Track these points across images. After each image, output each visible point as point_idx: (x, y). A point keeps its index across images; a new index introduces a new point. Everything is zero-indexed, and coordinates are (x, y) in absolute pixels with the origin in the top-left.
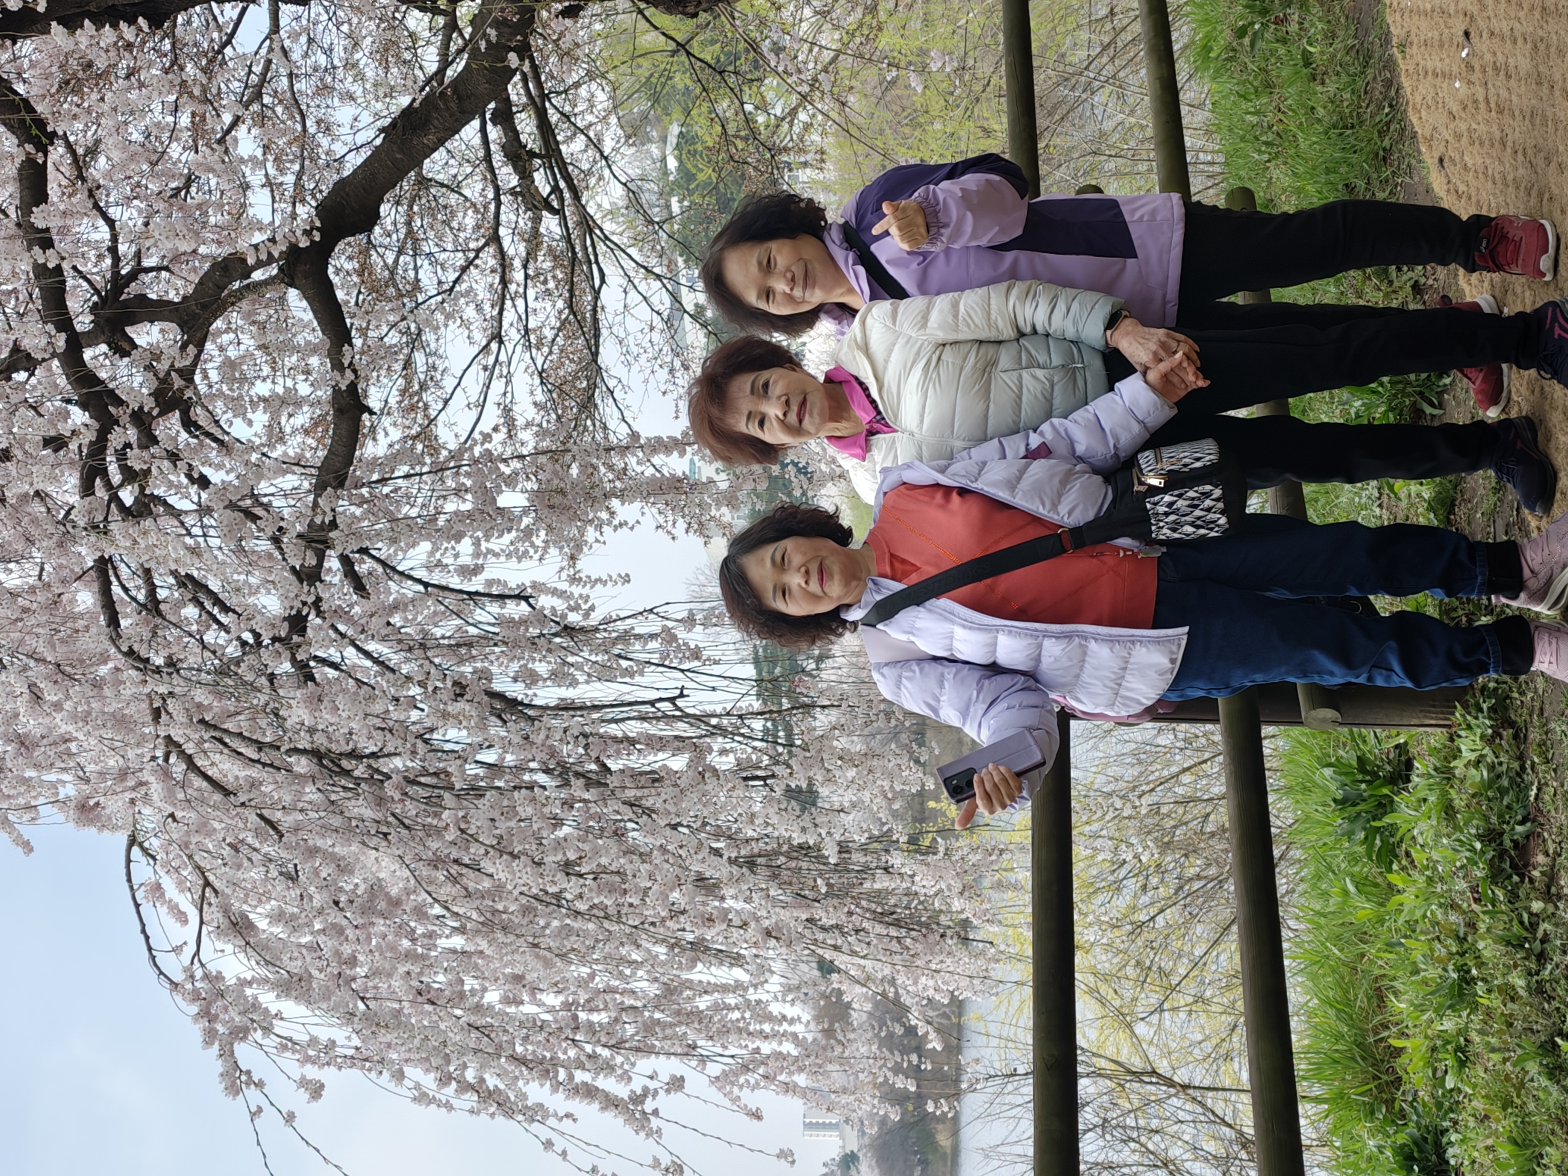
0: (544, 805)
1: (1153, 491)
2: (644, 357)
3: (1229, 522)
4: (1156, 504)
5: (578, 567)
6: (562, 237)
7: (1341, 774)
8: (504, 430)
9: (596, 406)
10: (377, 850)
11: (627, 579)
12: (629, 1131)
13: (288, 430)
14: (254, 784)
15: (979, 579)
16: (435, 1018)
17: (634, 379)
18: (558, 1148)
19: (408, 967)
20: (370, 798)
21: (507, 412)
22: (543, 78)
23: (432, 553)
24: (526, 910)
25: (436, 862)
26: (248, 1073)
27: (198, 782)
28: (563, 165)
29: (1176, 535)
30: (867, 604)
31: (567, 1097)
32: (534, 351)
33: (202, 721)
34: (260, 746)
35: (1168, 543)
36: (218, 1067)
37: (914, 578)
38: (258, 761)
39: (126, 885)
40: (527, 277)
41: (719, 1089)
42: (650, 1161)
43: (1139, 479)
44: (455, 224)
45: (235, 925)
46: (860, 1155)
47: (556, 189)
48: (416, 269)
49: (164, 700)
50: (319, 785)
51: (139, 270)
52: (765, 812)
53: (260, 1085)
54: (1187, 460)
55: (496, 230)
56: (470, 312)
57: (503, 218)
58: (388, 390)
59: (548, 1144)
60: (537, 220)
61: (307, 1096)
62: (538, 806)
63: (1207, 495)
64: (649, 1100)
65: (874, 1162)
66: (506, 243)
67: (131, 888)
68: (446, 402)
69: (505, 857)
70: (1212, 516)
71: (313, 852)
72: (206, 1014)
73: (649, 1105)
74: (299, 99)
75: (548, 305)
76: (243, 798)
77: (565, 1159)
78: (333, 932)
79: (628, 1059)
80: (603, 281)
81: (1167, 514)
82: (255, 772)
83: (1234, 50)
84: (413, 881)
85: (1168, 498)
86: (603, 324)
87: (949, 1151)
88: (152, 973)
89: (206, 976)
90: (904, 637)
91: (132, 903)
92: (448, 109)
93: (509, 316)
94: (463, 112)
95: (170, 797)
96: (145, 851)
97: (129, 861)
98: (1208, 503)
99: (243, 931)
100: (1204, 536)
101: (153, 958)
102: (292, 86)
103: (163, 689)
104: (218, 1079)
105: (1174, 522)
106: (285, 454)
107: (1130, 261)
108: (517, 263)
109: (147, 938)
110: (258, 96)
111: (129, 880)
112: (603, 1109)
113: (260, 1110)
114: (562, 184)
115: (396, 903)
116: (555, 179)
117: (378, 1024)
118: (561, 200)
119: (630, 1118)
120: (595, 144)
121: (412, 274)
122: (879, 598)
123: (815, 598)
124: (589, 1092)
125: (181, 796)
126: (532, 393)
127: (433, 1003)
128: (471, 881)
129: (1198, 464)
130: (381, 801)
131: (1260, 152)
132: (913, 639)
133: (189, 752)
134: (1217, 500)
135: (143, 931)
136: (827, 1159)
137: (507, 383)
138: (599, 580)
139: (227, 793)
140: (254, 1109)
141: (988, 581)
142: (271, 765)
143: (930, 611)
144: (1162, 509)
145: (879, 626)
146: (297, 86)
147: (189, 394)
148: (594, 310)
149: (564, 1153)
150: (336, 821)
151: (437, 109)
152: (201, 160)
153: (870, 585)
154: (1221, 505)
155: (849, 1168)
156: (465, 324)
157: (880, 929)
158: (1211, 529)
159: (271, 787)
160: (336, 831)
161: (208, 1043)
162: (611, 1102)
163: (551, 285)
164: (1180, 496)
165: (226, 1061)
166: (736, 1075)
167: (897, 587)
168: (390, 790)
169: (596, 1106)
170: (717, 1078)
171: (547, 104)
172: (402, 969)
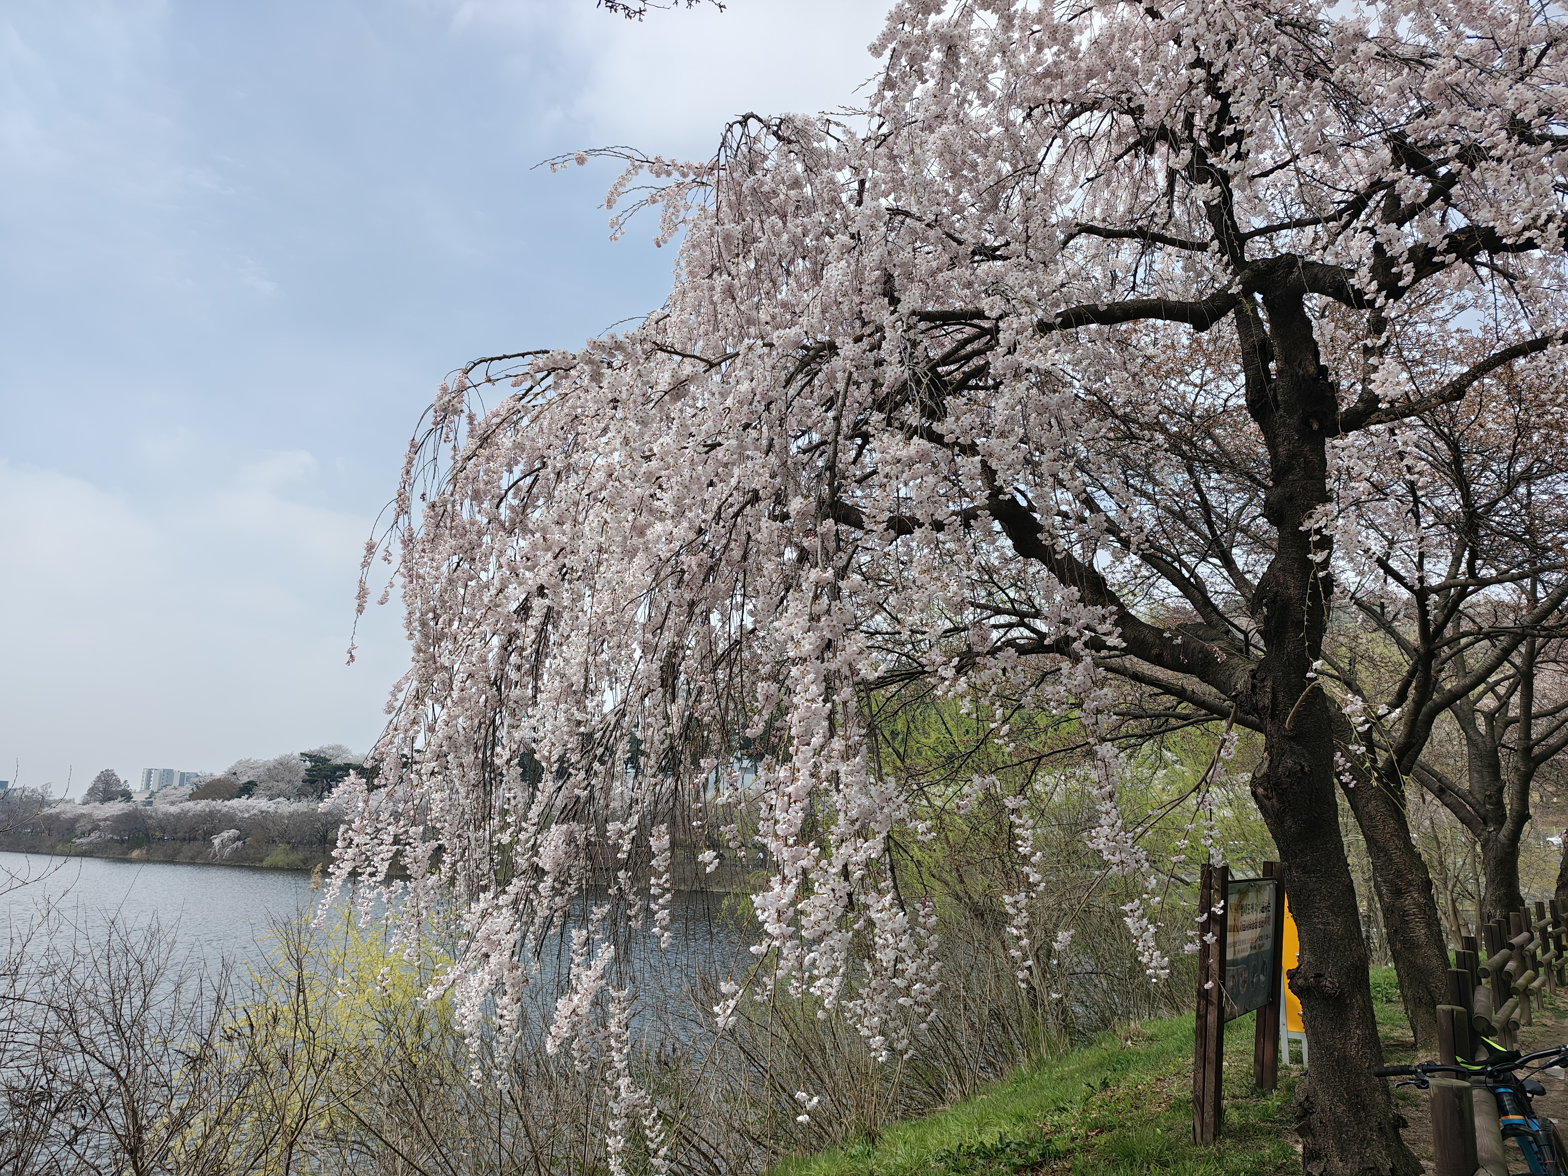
46: (130, 803)
65: (125, 811)
87: (129, 857)
101: (486, 361)
109: (500, 359)
135: (505, 357)
155: (122, 796)
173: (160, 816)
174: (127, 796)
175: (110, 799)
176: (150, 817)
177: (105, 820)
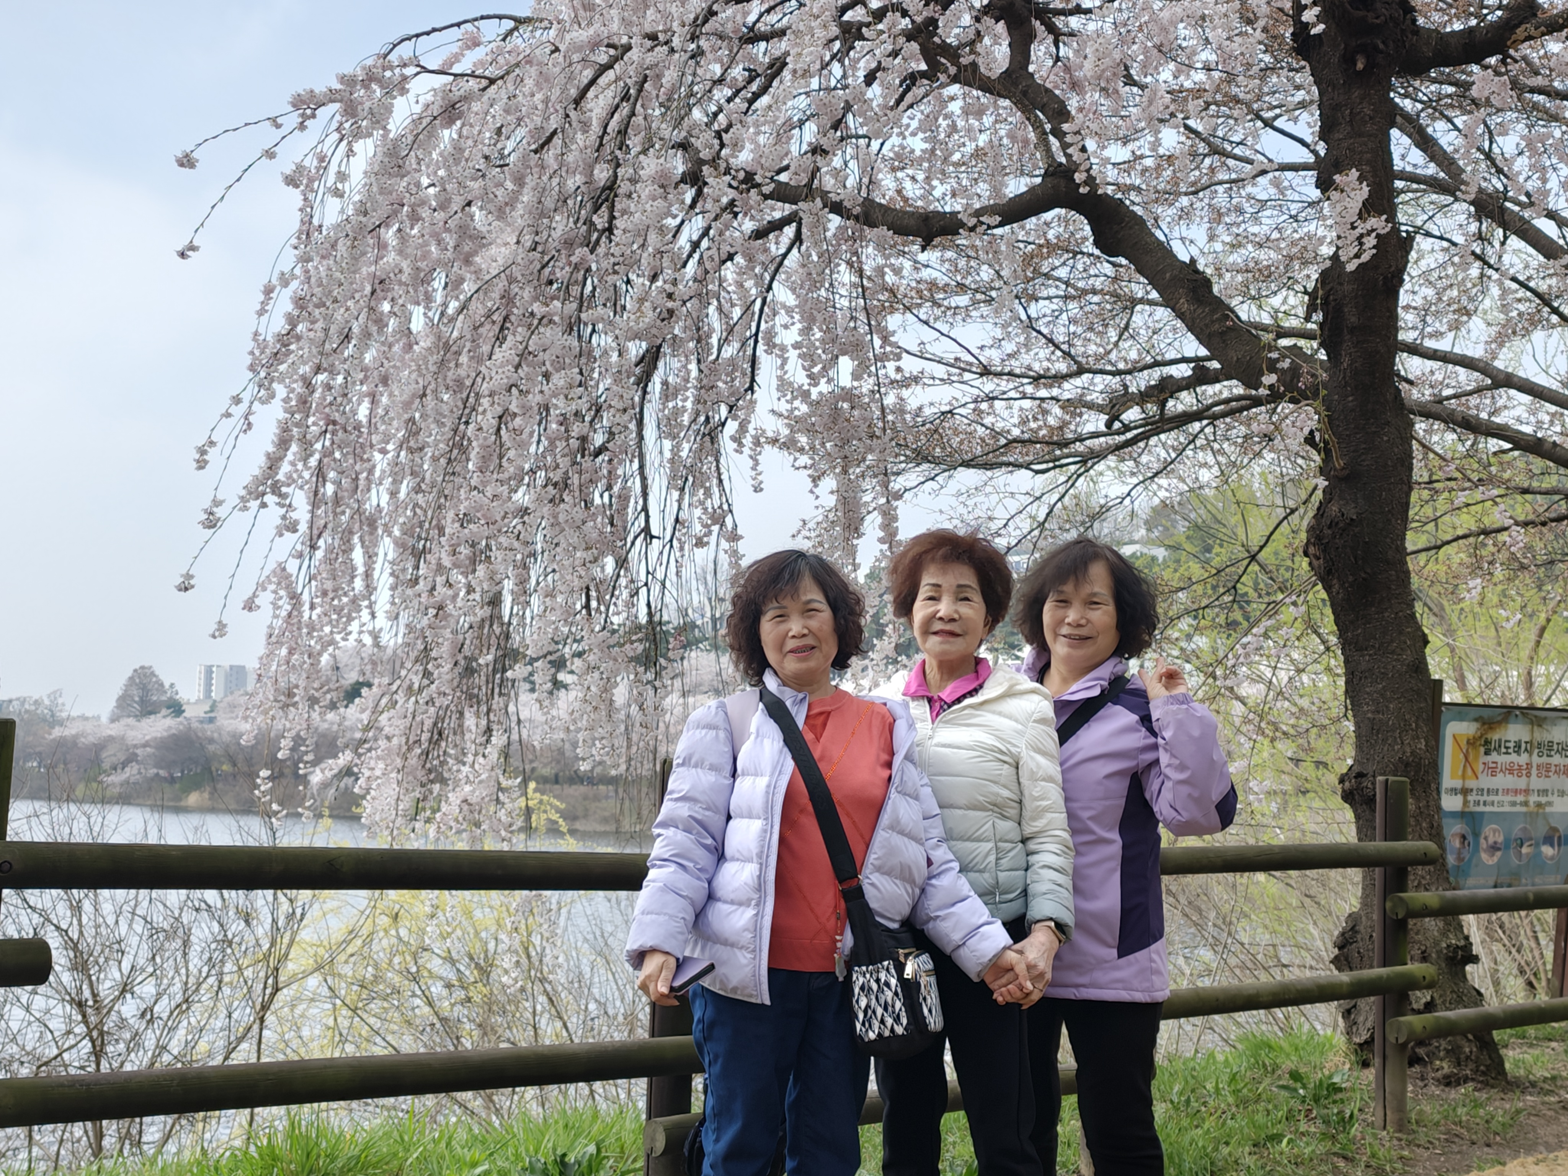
0: (566, 397)
1: (900, 968)
2: (965, 511)
3: (870, 1042)
4: (888, 970)
5: (766, 446)
6: (1081, 434)
7: (590, 1161)
8: (899, 377)
9: (918, 465)
10: (518, 242)
11: (757, 489)
12: (247, 480)
13: (900, 174)
14: (585, 126)
15: (812, 799)
16: (357, 296)
17: (946, 500)
18: (233, 410)
19: (407, 270)
20: (573, 234)
21: (916, 380)
22: (1228, 420)
23: (784, 306)
24: (459, 382)
25: (508, 298)
26: (314, 116)
27: (588, 74)
28: (1145, 437)
29: (857, 990)
30: (782, 692)
31: (279, 421)
32: (972, 406)
33: (645, 79)
34: (623, 132)
35: (848, 982)
36: (320, 88)
37: (809, 736)
38: (605, 132)
39: (478, 15)
40: (1043, 400)
41: (274, 571)
42: (220, 497)
43: (909, 954)
44: (1089, 335)
45: (453, 106)
46: (180, 719)
47: (1127, 428)
48: (1049, 298)
49: (666, 43)
50: (583, 188)
51: (1057, 35)
52: (557, 607)
53: (302, 127)
54: (929, 1001)
55: (1089, 371)
56: (1009, 347)
57: (1098, 378)
58: (938, 267)
59: (237, 400)
60: (1100, 409)
61: (288, 172)
62: (566, 391)
63: (897, 1019)
64: (276, 499)
65: (174, 731)
66: (1078, 382)
67: (476, 19)
68: (926, 323)
69: (517, 359)
70: (876, 1024)
71: (520, 181)
72: (370, 78)
73: (270, 499)
74: (1207, 192)
75: (1016, 420)
76: (573, 114)
77: (223, 415)
78: (442, 198)
79: (307, 482)
80: (1037, 472)
81: (878, 981)
82: (596, 128)
83: (1273, 1071)
84: (487, 277)
85: (893, 982)
86: (997, 472)
87: (183, 804)
88: (395, 38)
89: (405, 79)
90: (753, 729)
91: (461, 19)
92: (1213, 322)
93: (1004, 384)
94: (1210, 336)
95: (576, 47)
96: (510, 33)
97: (500, 17)
98: (889, 1021)
99: (447, 114)
100: (857, 1017)
101: (409, 39)
102: (1221, 183)
103: (676, 42)
104: (308, 88)
105: (870, 988)
106: (880, 171)
107: (1114, 952)
108: (1055, 392)
109: (428, 33)
110: (1215, 151)
111: (483, 18)
112: (268, 455)
113: (278, 126)
114: (1129, 435)
115: (467, 261)
116: (1136, 428)
117: (355, 239)
118: (1118, 433)
119: (258, 482)
120: (1165, 469)
121: (1045, 294)
122: (788, 703)
123: (780, 646)
124: (283, 443)
125: (576, 57)
126: (931, 404)
127: (372, 293)
128: (489, 331)
129: (926, 1011)
130: (569, 244)
131: (1181, 1094)
132: (753, 737)
133: (616, 66)
134: (892, 1030)
135: (434, 30)
136: (177, 687)
137: (941, 380)
138: (757, 463)
139: (578, 101)
140: (279, 120)
141: (810, 808)
142: (601, 144)
143: (781, 752)
144: (883, 976)
145: (761, 705)
146: (1220, 189)
147: (943, 78)
148: (1009, 464)
149: (228, 415)
150: (549, 203)
151: (1213, 311)
152: (1159, 94)
153: (801, 696)
154: (887, 1033)
155: (168, 708)
156: (997, 343)
157: (428, 724)
158: (863, 1024)
159: (581, 143)
160: (540, 202)
161: (342, 79)
162: (273, 462)
163: (1033, 425)
164: (896, 994)
165: (325, 95)
166: (287, 587)
167: (800, 721)
168: (581, 252)
169: (271, 449)
170: (284, 569)
171: (1205, 422)
172: (405, 265)
173: (226, 738)
174: (176, 708)
175: (151, 713)
176: (211, 741)
177: (145, 745)
